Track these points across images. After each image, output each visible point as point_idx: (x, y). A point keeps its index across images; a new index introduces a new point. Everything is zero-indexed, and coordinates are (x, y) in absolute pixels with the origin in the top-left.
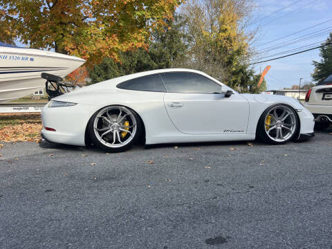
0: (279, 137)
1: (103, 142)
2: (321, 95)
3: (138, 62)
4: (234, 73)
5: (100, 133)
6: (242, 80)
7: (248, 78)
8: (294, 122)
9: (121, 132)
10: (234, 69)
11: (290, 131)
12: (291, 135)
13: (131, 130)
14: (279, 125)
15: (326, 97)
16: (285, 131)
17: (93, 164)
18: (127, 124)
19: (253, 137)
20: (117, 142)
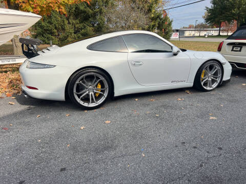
0: (210, 86)
1: (82, 103)
2: (231, 47)
3: (76, 8)
4: (153, 19)
5: (79, 96)
6: (159, 24)
7: (163, 22)
9: (95, 93)
10: (153, 16)
11: (216, 81)
12: (217, 84)
13: (103, 91)
14: (210, 77)
15: (234, 49)
16: (213, 81)
17: (82, 128)
18: (99, 86)
19: (191, 85)
20: (93, 102)
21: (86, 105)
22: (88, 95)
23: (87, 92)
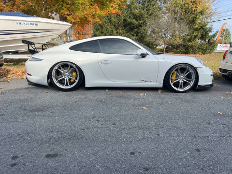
0: (181, 87)
1: (58, 85)
4: (197, 30)
5: (57, 79)
6: (202, 35)
7: (207, 33)
8: (194, 77)
10: (197, 26)
11: (190, 85)
14: (182, 79)
16: (185, 84)
18: (74, 74)
19: (161, 85)
20: (67, 85)
21: (61, 86)
22: (64, 79)
23: (64, 77)
